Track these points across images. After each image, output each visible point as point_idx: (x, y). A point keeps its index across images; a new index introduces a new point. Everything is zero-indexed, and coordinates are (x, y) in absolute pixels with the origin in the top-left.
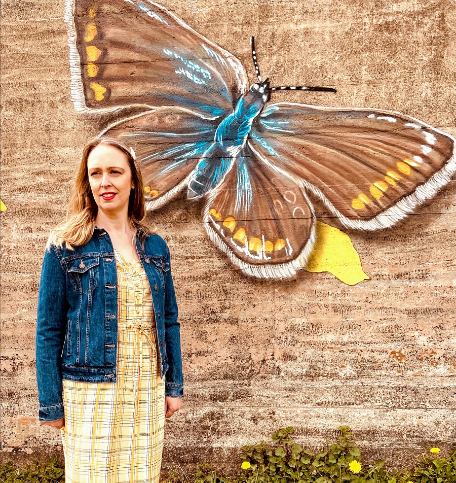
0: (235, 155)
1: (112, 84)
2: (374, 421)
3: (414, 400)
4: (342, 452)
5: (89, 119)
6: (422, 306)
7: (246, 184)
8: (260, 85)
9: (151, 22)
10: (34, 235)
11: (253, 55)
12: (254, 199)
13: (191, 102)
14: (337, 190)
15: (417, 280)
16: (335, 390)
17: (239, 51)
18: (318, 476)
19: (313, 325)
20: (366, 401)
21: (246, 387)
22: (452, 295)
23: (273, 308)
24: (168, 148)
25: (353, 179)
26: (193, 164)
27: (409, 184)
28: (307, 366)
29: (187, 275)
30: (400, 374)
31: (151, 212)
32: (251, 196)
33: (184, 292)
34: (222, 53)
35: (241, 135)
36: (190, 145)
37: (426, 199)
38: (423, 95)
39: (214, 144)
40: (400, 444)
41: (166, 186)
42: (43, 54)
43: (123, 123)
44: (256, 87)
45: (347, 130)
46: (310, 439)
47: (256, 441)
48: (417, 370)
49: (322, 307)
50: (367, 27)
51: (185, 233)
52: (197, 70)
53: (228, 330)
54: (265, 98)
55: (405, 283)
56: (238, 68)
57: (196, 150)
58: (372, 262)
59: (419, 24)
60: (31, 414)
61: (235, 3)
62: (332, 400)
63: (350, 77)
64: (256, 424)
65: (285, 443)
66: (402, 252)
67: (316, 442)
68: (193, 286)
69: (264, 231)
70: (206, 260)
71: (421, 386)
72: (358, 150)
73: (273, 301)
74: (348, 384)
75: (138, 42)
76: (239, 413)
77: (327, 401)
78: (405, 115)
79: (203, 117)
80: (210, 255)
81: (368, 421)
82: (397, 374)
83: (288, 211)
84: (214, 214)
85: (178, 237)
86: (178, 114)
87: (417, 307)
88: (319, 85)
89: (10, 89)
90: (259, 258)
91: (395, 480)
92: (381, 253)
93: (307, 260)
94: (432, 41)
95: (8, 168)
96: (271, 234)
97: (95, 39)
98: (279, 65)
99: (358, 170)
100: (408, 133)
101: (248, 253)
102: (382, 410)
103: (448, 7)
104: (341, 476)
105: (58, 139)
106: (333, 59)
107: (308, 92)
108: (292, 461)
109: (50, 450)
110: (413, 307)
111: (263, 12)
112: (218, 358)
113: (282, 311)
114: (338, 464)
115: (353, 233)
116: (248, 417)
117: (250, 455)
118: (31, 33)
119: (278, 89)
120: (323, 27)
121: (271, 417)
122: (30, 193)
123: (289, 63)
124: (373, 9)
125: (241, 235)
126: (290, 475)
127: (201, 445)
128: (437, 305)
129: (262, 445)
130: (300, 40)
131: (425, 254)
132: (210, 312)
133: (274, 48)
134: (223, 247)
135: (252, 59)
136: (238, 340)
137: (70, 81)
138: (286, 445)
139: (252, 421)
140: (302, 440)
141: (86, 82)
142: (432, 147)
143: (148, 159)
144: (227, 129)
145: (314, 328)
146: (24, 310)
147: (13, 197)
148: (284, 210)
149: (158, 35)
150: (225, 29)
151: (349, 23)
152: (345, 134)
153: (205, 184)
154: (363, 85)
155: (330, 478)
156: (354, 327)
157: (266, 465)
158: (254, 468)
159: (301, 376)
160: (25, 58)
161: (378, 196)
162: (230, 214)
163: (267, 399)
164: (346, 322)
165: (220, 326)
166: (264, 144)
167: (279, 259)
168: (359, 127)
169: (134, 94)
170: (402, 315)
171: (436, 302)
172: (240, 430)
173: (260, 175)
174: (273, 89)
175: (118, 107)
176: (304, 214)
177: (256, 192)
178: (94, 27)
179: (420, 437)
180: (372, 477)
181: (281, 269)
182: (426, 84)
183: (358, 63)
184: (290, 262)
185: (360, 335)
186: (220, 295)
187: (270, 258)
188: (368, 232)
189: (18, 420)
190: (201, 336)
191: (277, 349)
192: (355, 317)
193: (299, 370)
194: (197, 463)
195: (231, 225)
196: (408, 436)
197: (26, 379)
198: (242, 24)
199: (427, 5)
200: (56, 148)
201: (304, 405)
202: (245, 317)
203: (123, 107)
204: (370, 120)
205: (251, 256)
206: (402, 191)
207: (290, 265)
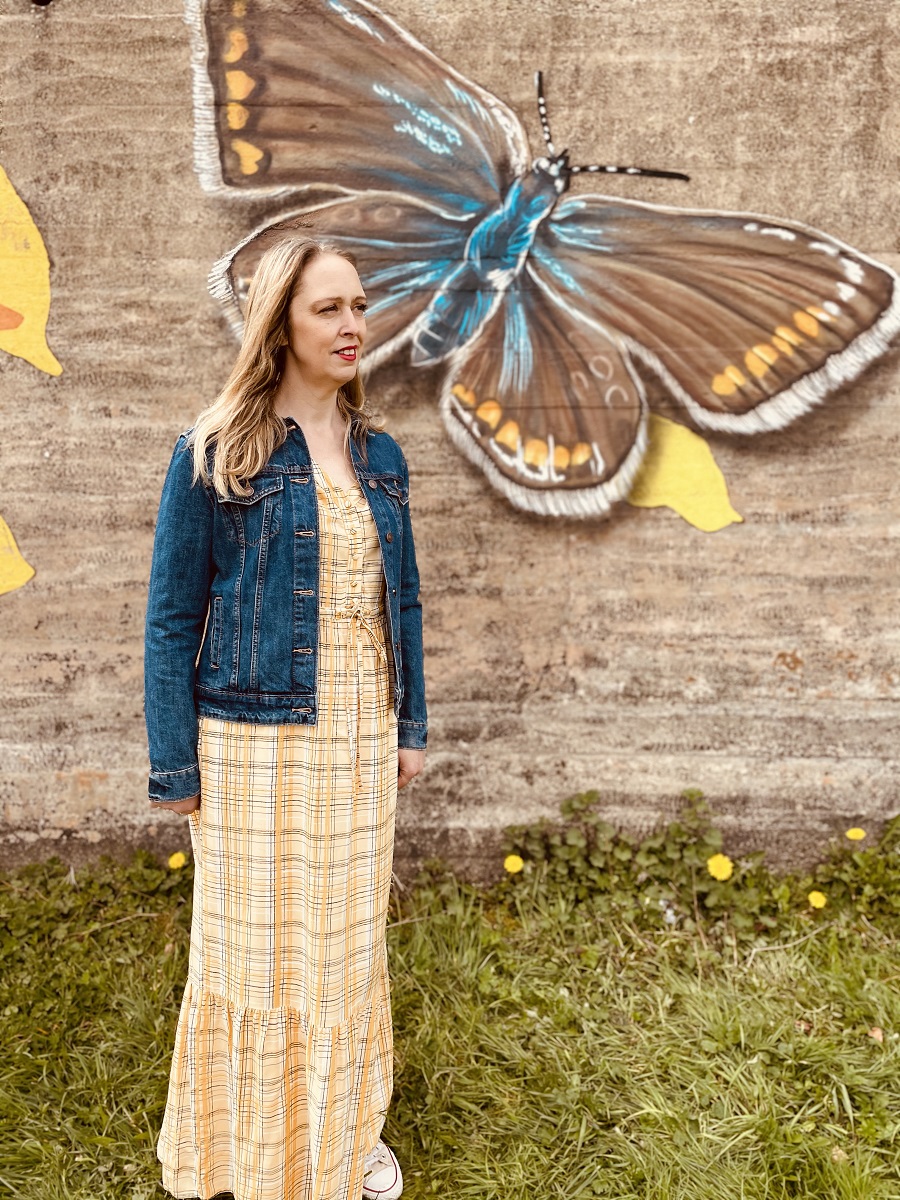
0: (501, 287)
1: (274, 143)
2: (745, 780)
3: (817, 741)
4: (690, 838)
5: (230, 208)
6: (835, 573)
7: (522, 340)
8: (553, 160)
9: (351, 32)
10: (114, 423)
12: (537, 370)
13: (423, 184)
14: (687, 357)
15: (826, 525)
16: (676, 723)
17: (514, 97)
18: (648, 882)
20: (732, 742)
21: (514, 715)
22: (888, 554)
23: (566, 571)
25: (716, 339)
26: (422, 301)
27: (814, 352)
28: (626, 677)
30: (794, 695)
32: (531, 363)
34: (483, 98)
35: (517, 249)
36: (418, 265)
37: (845, 380)
38: (843, 193)
39: (463, 264)
40: (790, 822)
42: (142, 81)
43: (292, 218)
44: (544, 164)
45: (708, 249)
46: (630, 812)
47: (530, 816)
48: (823, 688)
49: (657, 570)
50: (747, 67)
52: (436, 128)
54: (559, 184)
55: (804, 530)
56: (512, 128)
57: (430, 274)
58: (747, 490)
59: (839, 67)
60: (99, 764)
61: (508, 8)
62: (670, 740)
63: (714, 155)
64: (531, 784)
65: (584, 819)
66: (800, 474)
67: (643, 819)
69: (553, 429)
71: (830, 717)
72: (726, 288)
74: (701, 712)
75: (324, 68)
76: (498, 764)
77: (662, 743)
79: (445, 215)
81: (734, 780)
82: (788, 695)
83: (597, 394)
84: (461, 395)
86: (398, 206)
87: (825, 573)
88: (658, 165)
89: (75, 142)
90: (542, 478)
91: (787, 889)
92: (763, 474)
93: (629, 483)
94: (861, 98)
95: (67, 294)
96: (566, 433)
97: (242, 58)
98: (586, 126)
99: (726, 323)
100: (815, 261)
101: (523, 469)
102: (761, 760)
103: (888, 40)
105: (166, 242)
106: (685, 120)
108: (598, 855)
110: (819, 573)
111: (559, 27)
113: (582, 576)
114: (684, 860)
115: (714, 437)
116: (516, 771)
117: (520, 842)
118: (120, 40)
119: (584, 169)
120: (668, 61)
122: (108, 344)
123: (606, 123)
124: (758, 35)
125: (510, 434)
126: (594, 881)
127: (426, 825)
128: (860, 571)
129: (541, 823)
130: (626, 83)
131: (841, 479)
133: (579, 94)
134: (476, 455)
136: (499, 629)
137: (194, 134)
138: (586, 823)
139: (524, 780)
140: (615, 815)
141: (224, 137)
142: (857, 287)
144: (489, 238)
145: (641, 607)
146: (92, 566)
147: (76, 349)
148: (590, 391)
149: (363, 58)
150: (489, 55)
151: (716, 58)
152: (704, 258)
153: (445, 338)
154: (737, 171)
157: (550, 862)
158: (529, 868)
159: (615, 696)
160: (105, 86)
162: (492, 395)
163: (552, 739)
164: (698, 599)
166: (556, 269)
167: (578, 480)
168: (729, 246)
169: (314, 164)
170: (799, 588)
171: (860, 566)
172: (500, 797)
173: (547, 325)
174: (576, 169)
175: (284, 189)
176: (626, 398)
177: (540, 355)
178: (243, 36)
179: (827, 809)
181: (582, 501)
182: (848, 174)
183: (730, 130)
184: (599, 487)
185: (724, 623)
186: (469, 544)
187: (562, 478)
189: (74, 777)
192: (715, 589)
193: (612, 686)
194: (420, 858)
195: (492, 415)
196: (807, 807)
198: (522, 48)
199: (853, 34)
200: (162, 260)
201: (619, 750)
202: (514, 586)
203: (294, 189)
204: (748, 234)
205: (529, 474)
206: (801, 363)
207: (598, 493)
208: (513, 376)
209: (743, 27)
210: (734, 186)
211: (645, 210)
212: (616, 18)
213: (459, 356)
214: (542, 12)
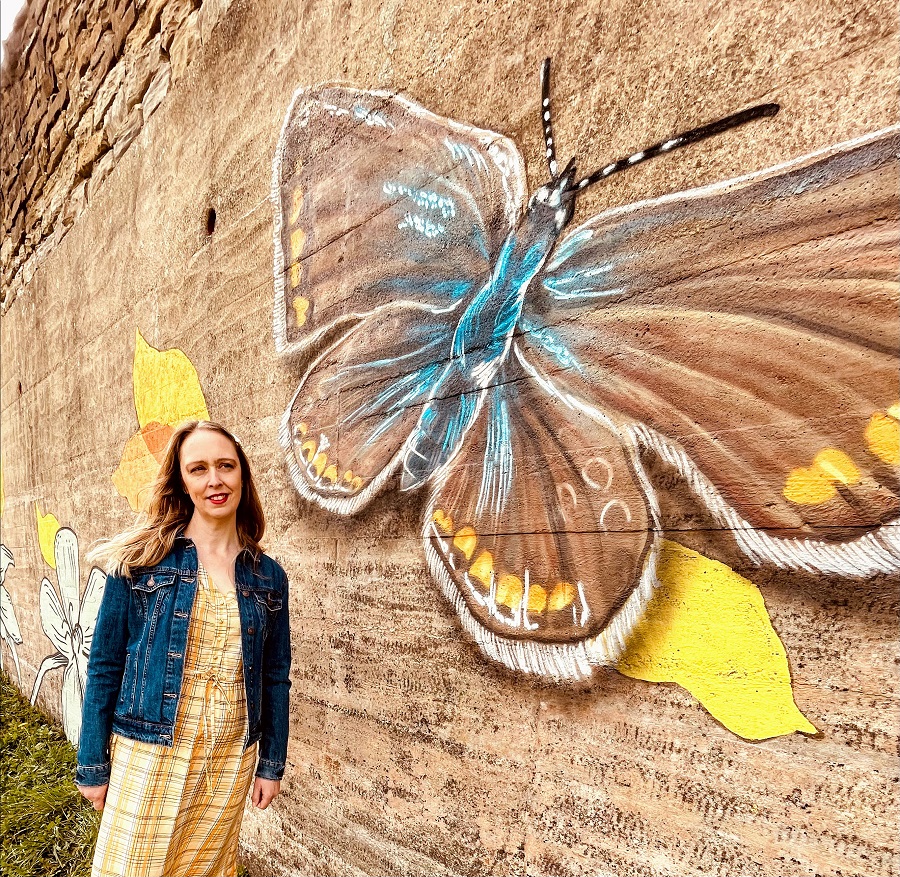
0: (485, 384)
1: (316, 289)
7: (503, 449)
8: (553, 185)
11: (544, 111)
12: (516, 483)
14: (738, 444)
19: (620, 815)
23: (532, 745)
29: (391, 640)
31: (352, 517)
32: (510, 477)
34: (480, 141)
35: (501, 330)
36: (410, 378)
39: (450, 365)
41: (373, 469)
49: (651, 777)
52: (433, 207)
53: (445, 766)
54: (561, 216)
56: (509, 164)
57: (419, 385)
68: (398, 663)
69: (530, 561)
70: (420, 613)
73: (534, 727)
79: (435, 310)
80: (427, 604)
83: (588, 512)
84: (440, 520)
85: (383, 565)
86: (396, 316)
90: (513, 624)
93: (622, 643)
96: (546, 569)
97: (300, 215)
101: (493, 609)
112: (425, 813)
113: (551, 757)
119: (596, 178)
125: (484, 568)
132: (420, 719)
134: (449, 591)
136: (459, 791)
141: (289, 298)
143: (352, 418)
144: (474, 324)
145: (623, 823)
148: (580, 509)
153: (429, 457)
162: (468, 520)
165: (433, 751)
166: (548, 343)
167: (556, 631)
169: (340, 297)
174: (584, 183)
175: (320, 331)
176: (629, 518)
177: (521, 466)
178: (300, 192)
181: (557, 657)
184: (580, 644)
186: (438, 689)
187: (536, 626)
190: (404, 761)
191: (533, 839)
195: (467, 545)
202: (476, 748)
203: (326, 329)
205: (499, 617)
207: (579, 650)
208: (491, 493)
213: (441, 475)
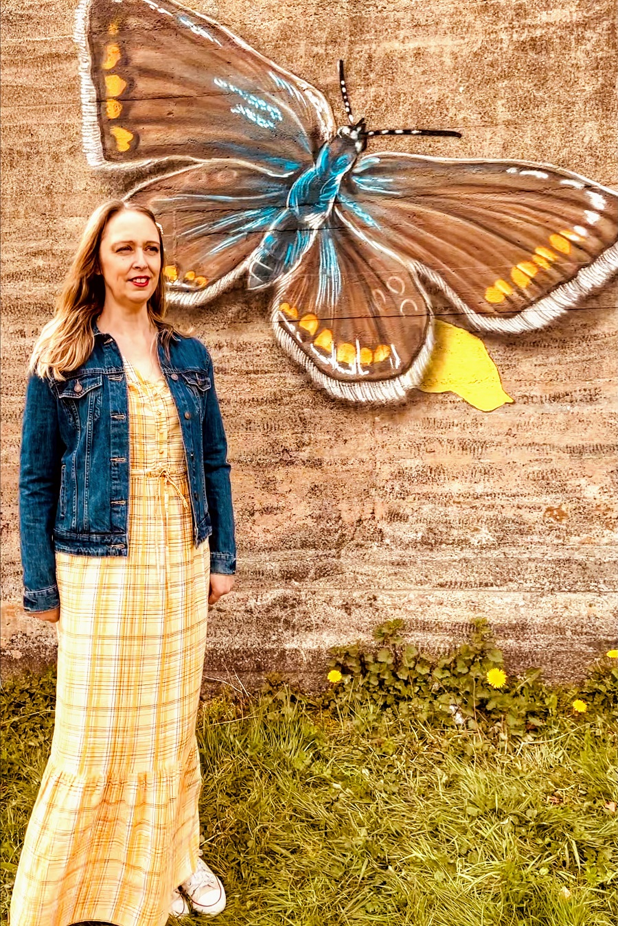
0: (316, 227)
1: (141, 127)
2: (522, 610)
3: (581, 579)
4: (476, 656)
5: (109, 177)
6: (591, 442)
7: (332, 267)
8: (352, 128)
9: (196, 41)
10: (28, 342)
11: (342, 86)
12: (345, 289)
14: (464, 275)
15: (582, 404)
16: (465, 565)
17: (321, 82)
18: (441, 691)
19: (431, 469)
20: (511, 580)
21: (334, 559)
23: (373, 445)
24: (220, 217)
25: (487, 259)
26: (255, 240)
27: (567, 266)
28: (423, 529)
29: (247, 397)
30: (561, 541)
31: (196, 307)
32: (340, 284)
33: (243, 422)
34: (298, 84)
35: (325, 197)
36: (252, 213)
37: (594, 287)
38: (587, 139)
39: (286, 211)
40: (562, 645)
41: (218, 271)
42: (44, 87)
43: (156, 183)
44: (346, 130)
45: (477, 189)
46: (430, 637)
47: (349, 640)
48: (585, 536)
49: (445, 443)
50: (505, 46)
51: (244, 338)
52: (262, 108)
53: (306, 477)
54: (359, 145)
55: (564, 409)
56: (321, 105)
57: (260, 219)
58: (516, 377)
59: (579, 40)
61: (315, 14)
62: (460, 579)
63: (480, 116)
64: (350, 614)
65: (392, 642)
66: (559, 364)
67: (438, 641)
68: (255, 413)
69: (360, 335)
70: (275, 375)
71: (592, 559)
73: (372, 434)
74: (484, 556)
75: (178, 69)
76: (323, 598)
77: (453, 581)
78: (561, 168)
79: (270, 174)
80: (280, 368)
81: (514, 610)
82: (556, 541)
83: (393, 306)
84: (287, 311)
85: (234, 343)
86: (234, 169)
87: (583, 443)
88: (436, 127)
90: (352, 373)
91: (556, 698)
92: (528, 365)
93: (421, 375)
94: (599, 63)
96: (370, 338)
97: (117, 65)
98: (378, 100)
99: (494, 247)
100: (565, 194)
101: (336, 366)
102: (535, 594)
104: (476, 692)
105: (64, 205)
106: (456, 90)
107: (420, 137)
108: (403, 670)
109: (47, 654)
110: (577, 442)
111: (355, 26)
112: (294, 518)
113: (385, 449)
114: (471, 673)
115: (487, 336)
116: (337, 604)
117: (341, 660)
118: (27, 57)
119: (377, 133)
120: (441, 45)
121: (371, 605)
122: (23, 283)
123: (394, 97)
124: (512, 20)
125: (326, 340)
126: (399, 691)
127: (268, 646)
128: (612, 440)
129: (358, 646)
130: (409, 64)
131: (593, 366)
132: (281, 450)
133: (372, 76)
134: (299, 357)
135: (339, 92)
136: (321, 491)
137: (82, 124)
138: (394, 645)
139: (344, 611)
140: (417, 639)
141: (104, 125)
142: (601, 213)
143: (193, 232)
144: (305, 190)
145: (433, 473)
148: (388, 304)
149: (205, 59)
150: (302, 50)
151: (479, 40)
152: (474, 196)
153: (273, 268)
154: (499, 127)
155: (458, 695)
156: (491, 472)
157: (364, 676)
158: (347, 680)
159: (414, 544)
160: (17, 92)
161: (523, 283)
162: (310, 310)
163: (365, 578)
164: (479, 465)
165: (295, 470)
166: (358, 210)
167: (379, 374)
168: (494, 186)
169: (171, 141)
170: (561, 454)
171: (612, 436)
172: (326, 623)
173: (352, 254)
174: (371, 133)
175: (149, 161)
176: (416, 309)
177: (347, 278)
178: (116, 49)
179: (591, 634)
180: (522, 693)
181: (383, 389)
182: (590, 124)
183: (492, 95)
184: (397, 379)
185: (501, 484)
186: (295, 426)
187: (367, 372)
188: (509, 335)
190: (269, 485)
191: (379, 504)
192: (492, 457)
193: (412, 536)
194: (263, 673)
195: (311, 326)
196: (574, 632)
197: (13, 549)
198: (326, 43)
199: (591, 12)
200: (61, 218)
201: (419, 587)
202: (332, 458)
203: (156, 160)
204: (510, 176)
205: (341, 370)
206: (557, 276)
207: (397, 383)
208: (326, 294)
209: (501, 14)
210: (496, 139)
211: (427, 162)
212: (399, 15)
213: (284, 281)
214: (341, 13)
